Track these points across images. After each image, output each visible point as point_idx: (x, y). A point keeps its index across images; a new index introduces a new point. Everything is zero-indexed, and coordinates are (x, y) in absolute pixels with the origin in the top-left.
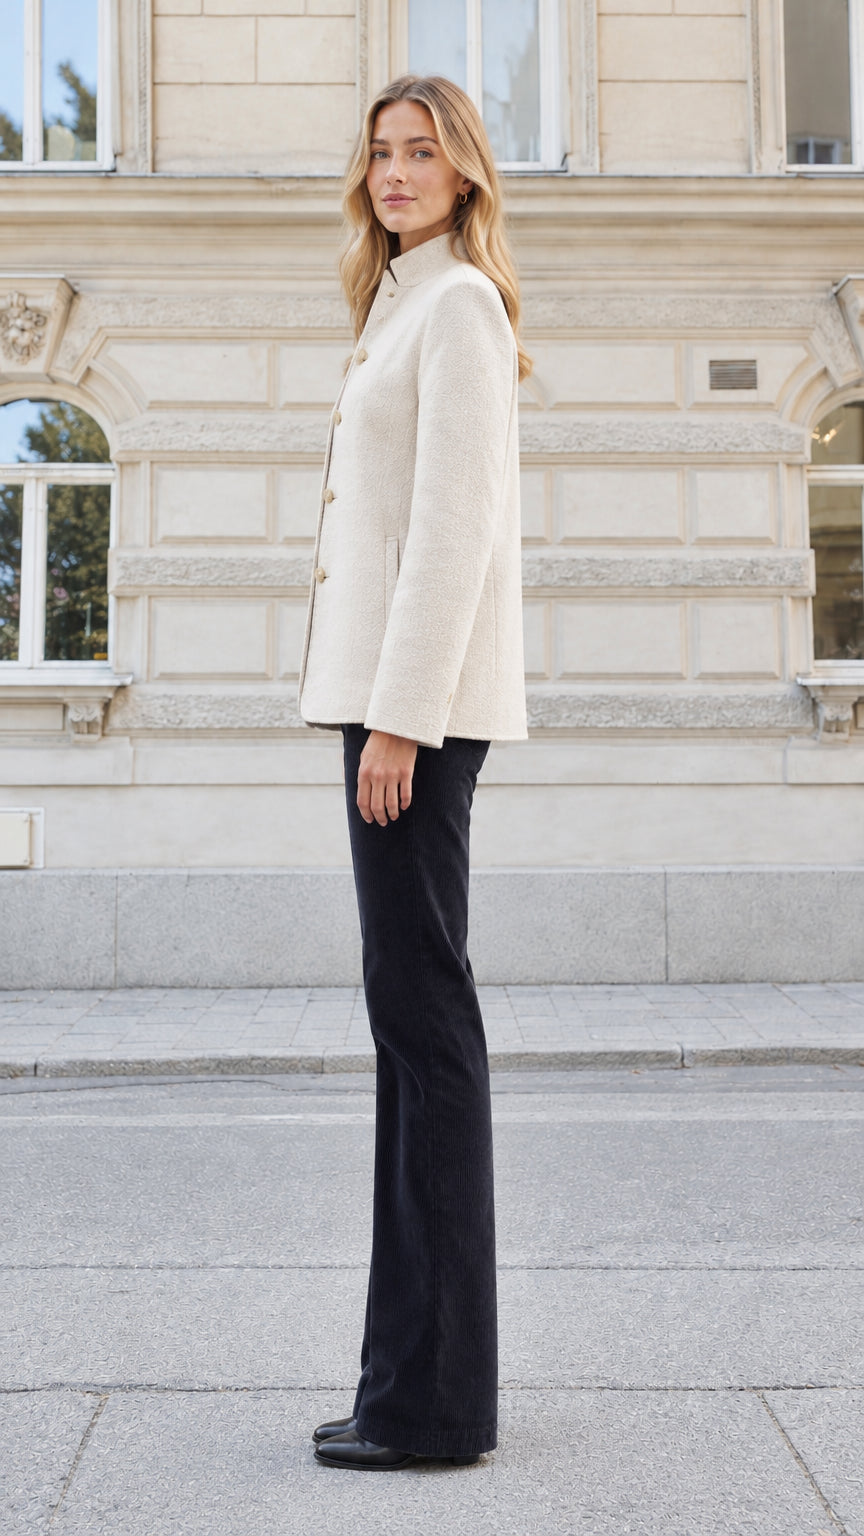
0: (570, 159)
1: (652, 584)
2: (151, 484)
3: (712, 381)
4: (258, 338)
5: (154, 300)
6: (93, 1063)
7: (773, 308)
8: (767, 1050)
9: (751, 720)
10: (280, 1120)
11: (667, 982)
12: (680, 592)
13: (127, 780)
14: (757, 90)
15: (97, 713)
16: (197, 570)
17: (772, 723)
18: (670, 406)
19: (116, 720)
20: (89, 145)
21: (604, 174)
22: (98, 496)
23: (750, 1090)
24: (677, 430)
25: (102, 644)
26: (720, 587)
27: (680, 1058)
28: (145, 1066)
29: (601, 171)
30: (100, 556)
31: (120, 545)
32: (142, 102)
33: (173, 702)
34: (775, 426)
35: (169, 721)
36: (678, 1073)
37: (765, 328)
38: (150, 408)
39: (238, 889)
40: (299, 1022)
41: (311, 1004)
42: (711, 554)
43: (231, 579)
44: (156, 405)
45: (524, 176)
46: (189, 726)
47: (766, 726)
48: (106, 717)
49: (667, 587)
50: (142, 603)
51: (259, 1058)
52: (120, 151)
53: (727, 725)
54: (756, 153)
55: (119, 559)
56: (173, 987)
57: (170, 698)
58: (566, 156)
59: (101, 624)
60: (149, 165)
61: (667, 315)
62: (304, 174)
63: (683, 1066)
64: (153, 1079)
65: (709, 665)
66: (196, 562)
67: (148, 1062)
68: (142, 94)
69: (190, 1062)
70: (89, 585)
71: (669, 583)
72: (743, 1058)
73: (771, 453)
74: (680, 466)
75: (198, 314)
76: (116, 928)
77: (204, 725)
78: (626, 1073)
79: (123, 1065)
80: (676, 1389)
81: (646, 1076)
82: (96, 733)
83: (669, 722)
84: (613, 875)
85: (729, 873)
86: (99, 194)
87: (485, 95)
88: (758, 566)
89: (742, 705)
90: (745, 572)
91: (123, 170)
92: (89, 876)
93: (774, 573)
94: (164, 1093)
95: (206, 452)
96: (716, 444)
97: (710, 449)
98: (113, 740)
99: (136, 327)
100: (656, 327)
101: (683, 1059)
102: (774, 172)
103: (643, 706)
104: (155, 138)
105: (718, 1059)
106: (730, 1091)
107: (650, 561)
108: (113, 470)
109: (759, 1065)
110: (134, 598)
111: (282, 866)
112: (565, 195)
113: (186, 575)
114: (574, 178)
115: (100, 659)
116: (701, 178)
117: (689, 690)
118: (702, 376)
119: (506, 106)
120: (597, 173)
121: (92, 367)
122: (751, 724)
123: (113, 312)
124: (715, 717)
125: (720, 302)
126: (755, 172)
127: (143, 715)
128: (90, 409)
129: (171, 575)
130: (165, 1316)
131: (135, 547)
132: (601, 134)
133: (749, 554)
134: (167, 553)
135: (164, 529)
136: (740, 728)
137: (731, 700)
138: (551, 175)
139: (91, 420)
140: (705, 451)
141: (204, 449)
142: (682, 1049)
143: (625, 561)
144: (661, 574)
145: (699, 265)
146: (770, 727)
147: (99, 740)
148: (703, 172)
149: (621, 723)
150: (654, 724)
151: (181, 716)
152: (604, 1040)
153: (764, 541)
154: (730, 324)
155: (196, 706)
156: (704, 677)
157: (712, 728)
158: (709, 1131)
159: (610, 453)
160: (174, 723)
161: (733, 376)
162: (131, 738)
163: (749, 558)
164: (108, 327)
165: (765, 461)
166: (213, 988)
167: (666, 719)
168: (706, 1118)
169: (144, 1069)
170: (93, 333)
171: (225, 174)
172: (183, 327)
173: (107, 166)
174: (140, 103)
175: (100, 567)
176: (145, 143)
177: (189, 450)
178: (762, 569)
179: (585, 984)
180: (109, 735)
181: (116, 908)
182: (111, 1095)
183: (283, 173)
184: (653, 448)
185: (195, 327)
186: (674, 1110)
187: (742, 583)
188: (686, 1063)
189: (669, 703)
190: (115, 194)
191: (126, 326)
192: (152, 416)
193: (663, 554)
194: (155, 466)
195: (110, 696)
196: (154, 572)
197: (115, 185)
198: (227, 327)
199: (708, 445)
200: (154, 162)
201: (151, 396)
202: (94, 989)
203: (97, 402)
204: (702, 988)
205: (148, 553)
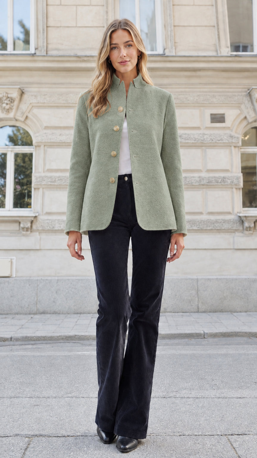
0: (166, 51)
1: (193, 184)
2: (44, 152)
3: (211, 121)
5: (46, 95)
6: (29, 337)
7: (230, 97)
9: (224, 227)
10: (83, 354)
11: (198, 312)
12: (201, 187)
13: (38, 248)
14: (218, 29)
15: (29, 225)
16: (58, 180)
17: (230, 228)
18: (198, 128)
19: (34, 227)
20: (27, 46)
21: (177, 55)
22: (29, 156)
23: (224, 345)
24: (201, 135)
25: (30, 203)
26: (214, 185)
27: (203, 335)
29: (176, 54)
30: (30, 176)
31: (35, 172)
32: (43, 33)
33: (51, 221)
34: (230, 134)
35: (50, 227)
36: (203, 340)
37: (227, 103)
38: (44, 129)
40: (89, 324)
42: (212, 175)
44: (47, 128)
45: (153, 55)
46: (56, 229)
47: (228, 229)
48: (31, 226)
50: (41, 190)
51: (77, 335)
52: (36, 47)
53: (216, 228)
54: (219, 49)
55: (35, 176)
56: (53, 314)
57: (50, 220)
58: (165, 49)
59: (30, 196)
60: (45, 52)
61: (197, 100)
63: (204, 338)
64: (47, 342)
65: (211, 210)
66: (58, 177)
67: (46, 336)
68: (43, 30)
69: (58, 337)
70: (27, 185)
71: (198, 184)
72: (222, 335)
73: (229, 143)
74: (202, 147)
75: (59, 99)
76: (37, 295)
77: (60, 229)
78: (187, 340)
79: (38, 338)
81: (193, 341)
82: (29, 231)
83: (199, 227)
85: (217, 279)
86: (30, 61)
87: (141, 31)
88: (225, 178)
89: (221, 222)
90: (221, 180)
91: (38, 54)
92: (29, 280)
93: (230, 181)
94: (50, 346)
96: (212, 140)
97: (210, 142)
98: (34, 233)
99: (41, 103)
100: (193, 103)
101: (204, 335)
102: (225, 54)
103: (191, 222)
104: (47, 44)
105: (215, 335)
106: (218, 345)
107: (193, 177)
108: (33, 148)
109: (227, 337)
110: (39, 189)
112: (165, 61)
113: (55, 181)
114: (167, 56)
115: (29, 208)
116: (204, 57)
117: (205, 217)
118: (208, 118)
119: (147, 34)
120: (174, 55)
121: (28, 116)
123: (34, 99)
124: (212, 226)
125: (213, 95)
126: (219, 55)
127: (42, 225)
128: (27, 129)
129: (50, 181)
131: (39, 172)
132: (175, 43)
133: (222, 175)
134: (49, 174)
135: (47, 167)
136: (220, 230)
137: (217, 220)
138: (159, 55)
139: (28, 132)
140: (209, 142)
141: (61, 142)
142: (204, 332)
144: (196, 181)
145: (206, 84)
147: (30, 233)
150: (194, 228)
151: (53, 226)
152: (181, 330)
153: (227, 171)
154: (217, 102)
155: (57, 222)
156: (209, 213)
157: (212, 229)
158: (211, 357)
161: (218, 119)
162: (39, 233)
164: (33, 103)
165: (228, 146)
166: (64, 314)
167: (198, 226)
168: (211, 353)
169: (44, 339)
170: (28, 105)
171: (67, 55)
172: (55, 103)
173: (33, 52)
175: (30, 179)
176: (44, 45)
177: (56, 142)
178: (227, 179)
180: (32, 232)
181: (37, 289)
182: (34, 346)
183: (84, 55)
184: (193, 141)
185: (58, 103)
186: (201, 351)
187: (221, 184)
188: (205, 337)
189: (198, 222)
190: (35, 61)
191: (38, 103)
192: (45, 131)
193: (196, 175)
194: (45, 147)
195: (33, 219)
196: (45, 180)
197: (36, 58)
198: (68, 103)
199: (210, 140)
200: (47, 51)
201: (45, 125)
202: (30, 314)
203: (29, 127)
204: (209, 314)
205: (43, 174)
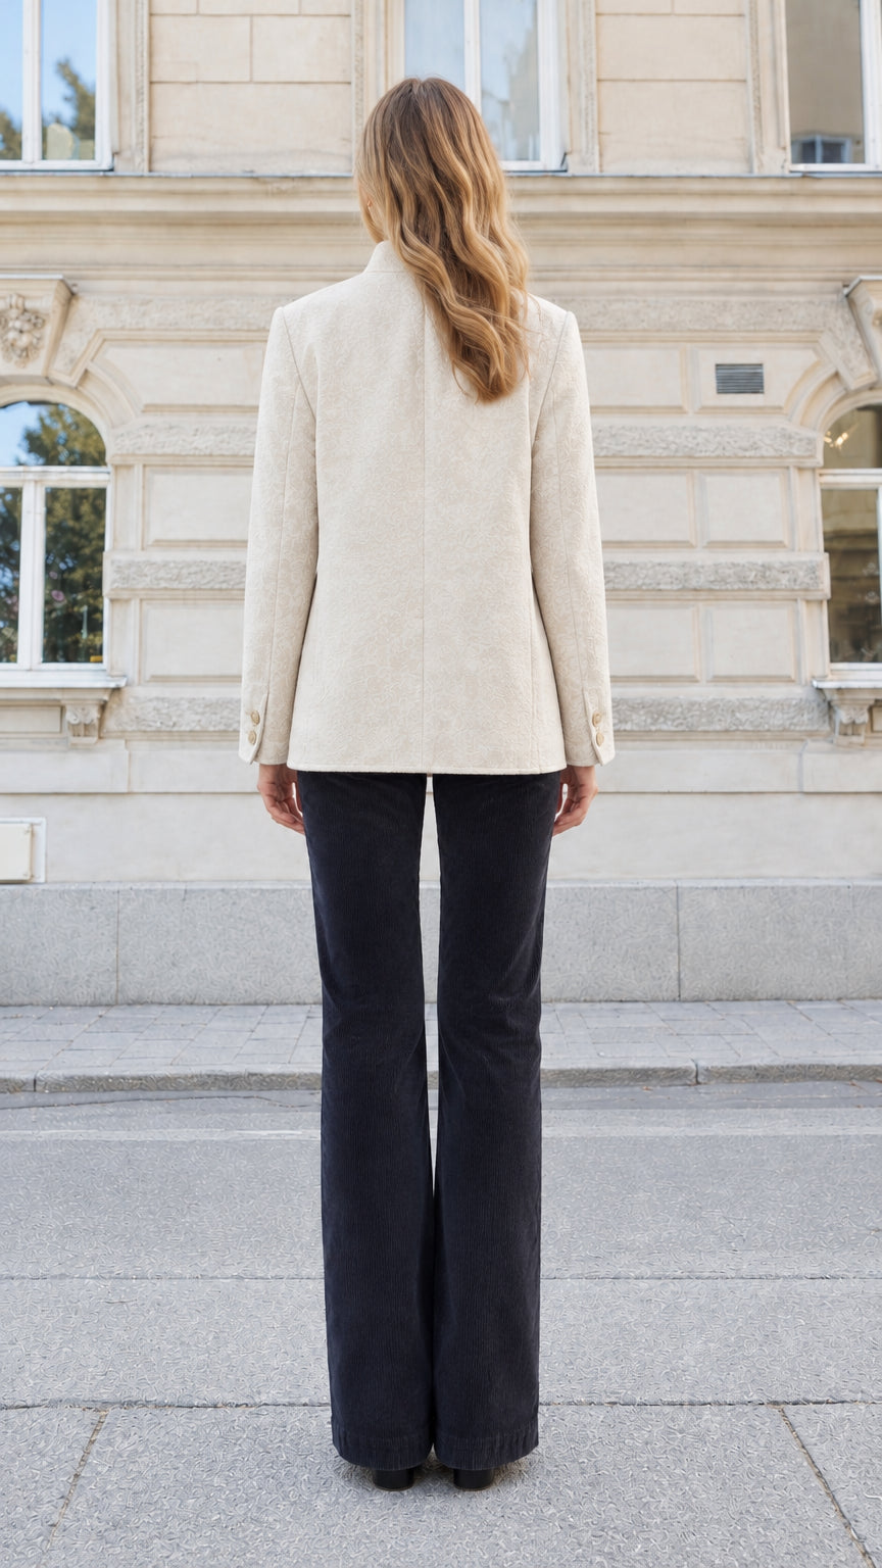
0: (569, 158)
1: (662, 587)
2: (144, 487)
3: (718, 386)
4: (252, 341)
5: (150, 302)
6: (91, 1079)
7: (780, 310)
8: (782, 1067)
9: (765, 723)
10: (278, 1135)
11: (679, 999)
12: (690, 595)
13: (124, 789)
14: (757, 90)
15: (94, 714)
16: (189, 573)
17: (787, 726)
18: (677, 410)
19: (111, 723)
20: (87, 143)
21: (604, 174)
22: (95, 499)
23: (766, 1106)
24: (685, 434)
25: (98, 646)
26: (733, 590)
27: (694, 1074)
28: (144, 1082)
29: (601, 171)
30: (96, 559)
31: (114, 549)
32: (139, 101)
33: (166, 705)
34: (783, 429)
35: (162, 723)
36: (693, 1088)
37: (770, 331)
38: (143, 412)
39: (234, 903)
40: (298, 1039)
41: (309, 1021)
42: (724, 558)
43: (224, 582)
44: (150, 408)
45: (523, 175)
46: (183, 728)
47: (781, 728)
48: (101, 720)
49: (679, 590)
50: (134, 605)
51: (256, 1074)
52: (117, 149)
53: (741, 728)
54: (757, 154)
55: (113, 562)
56: (170, 1004)
57: (163, 700)
58: (565, 154)
59: (96, 627)
60: (145, 166)
61: (671, 317)
62: (299, 174)
63: (698, 1083)
64: (149, 1094)
65: (722, 667)
66: (189, 565)
67: (146, 1077)
68: (139, 93)
69: (186, 1078)
70: (85, 588)
71: (680, 586)
72: (758, 1075)
73: (781, 457)
74: (690, 470)
75: (192, 316)
76: (117, 941)
77: (198, 728)
78: (637, 1089)
79: (121, 1080)
80: (692, 1404)
81: (658, 1094)
82: (92, 736)
83: (680, 724)
84: (622, 889)
85: (742, 887)
86: (99, 193)
87: (484, 93)
88: (770, 570)
89: (757, 708)
90: (757, 575)
91: (121, 169)
92: (90, 891)
93: (787, 576)
94: (160, 1109)
95: (200, 456)
96: (724, 449)
97: (719, 453)
98: (109, 743)
99: (131, 330)
100: (659, 331)
101: (697, 1076)
102: (777, 172)
103: (652, 709)
104: (152, 137)
105: (730, 1075)
106: (745, 1108)
107: (660, 564)
108: (109, 473)
109: (774, 1081)
110: (127, 601)
111: (279, 881)
112: (564, 194)
113: (178, 578)
114: (574, 177)
115: (96, 662)
116: (703, 177)
117: (702, 693)
118: (709, 380)
119: (505, 104)
120: (597, 173)
121: (90, 369)
122: (766, 727)
123: (111, 314)
124: (729, 720)
125: (725, 304)
126: (756, 173)
127: (137, 718)
128: (87, 411)
129: (162, 578)
130: (164, 1329)
131: (126, 550)
132: (600, 133)
133: (760, 557)
134: (158, 556)
135: (156, 532)
136: (753, 731)
137: (746, 702)
138: (545, 174)
139: (88, 423)
140: (713, 455)
141: (197, 452)
142: (697, 1066)
143: (631, 564)
144: (671, 577)
145: (702, 266)
146: (784, 730)
147: (96, 743)
148: (706, 172)
149: (628, 727)
150: (665, 727)
151: (174, 719)
152: (613, 1057)
153: (777, 545)
154: (734, 327)
155: (189, 708)
156: (717, 680)
157: (727, 731)
158: (724, 1146)
159: (614, 456)
160: (168, 726)
161: (741, 380)
162: (126, 741)
163: (760, 562)
164: (105, 329)
165: (779, 465)
166: (210, 1005)
167: (678, 722)
168: (721, 1133)
169: (141, 1084)
170: (91, 336)
171: (220, 173)
172: (178, 330)
173: (106, 165)
174: (137, 103)
175: (96, 570)
176: (143, 143)
177: (183, 453)
178: (774, 572)
179: (592, 1001)
180: (105, 738)
181: (118, 923)
182: (109, 1110)
183: (279, 173)
184: (659, 452)
185: (190, 330)
186: (689, 1126)
187: (753, 587)
188: (700, 1080)
189: (681, 706)
190: (114, 193)
191: (122, 329)
192: (150, 419)
193: (674, 557)
194: (147, 469)
195: (106, 698)
196: (146, 576)
197: (113, 184)
198: (222, 330)
199: (716, 449)
200: (150, 161)
201: (147, 399)
202: (94, 1005)
203: (94, 405)
204: (716, 1005)
205: (141, 557)
